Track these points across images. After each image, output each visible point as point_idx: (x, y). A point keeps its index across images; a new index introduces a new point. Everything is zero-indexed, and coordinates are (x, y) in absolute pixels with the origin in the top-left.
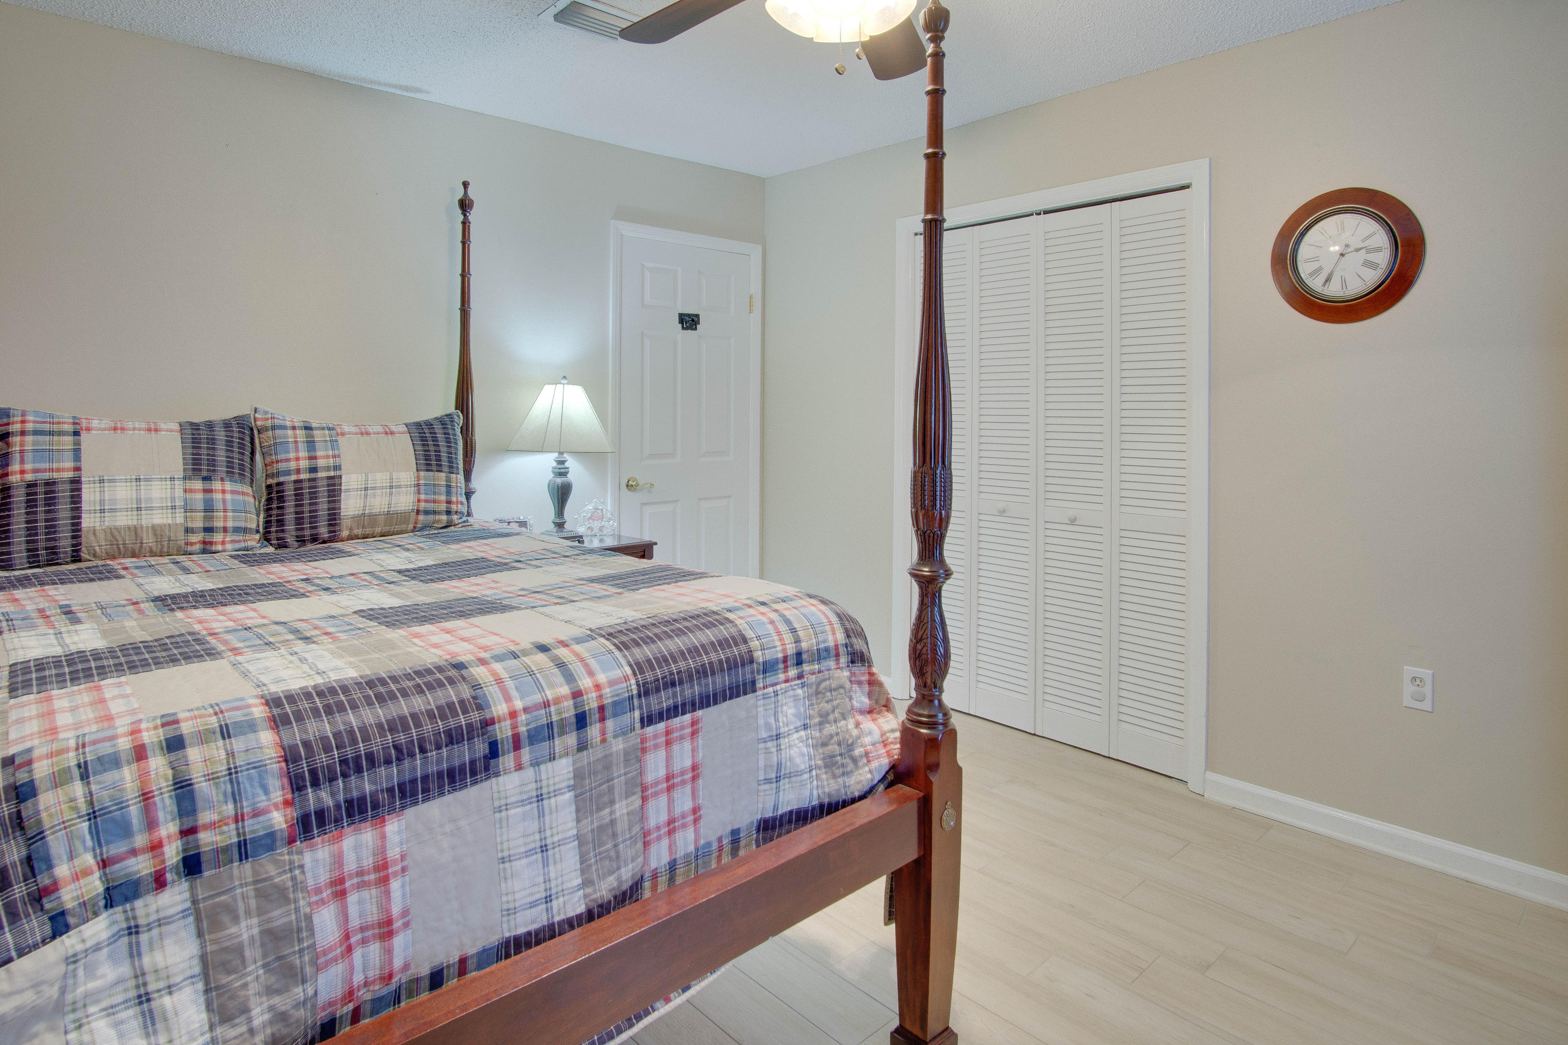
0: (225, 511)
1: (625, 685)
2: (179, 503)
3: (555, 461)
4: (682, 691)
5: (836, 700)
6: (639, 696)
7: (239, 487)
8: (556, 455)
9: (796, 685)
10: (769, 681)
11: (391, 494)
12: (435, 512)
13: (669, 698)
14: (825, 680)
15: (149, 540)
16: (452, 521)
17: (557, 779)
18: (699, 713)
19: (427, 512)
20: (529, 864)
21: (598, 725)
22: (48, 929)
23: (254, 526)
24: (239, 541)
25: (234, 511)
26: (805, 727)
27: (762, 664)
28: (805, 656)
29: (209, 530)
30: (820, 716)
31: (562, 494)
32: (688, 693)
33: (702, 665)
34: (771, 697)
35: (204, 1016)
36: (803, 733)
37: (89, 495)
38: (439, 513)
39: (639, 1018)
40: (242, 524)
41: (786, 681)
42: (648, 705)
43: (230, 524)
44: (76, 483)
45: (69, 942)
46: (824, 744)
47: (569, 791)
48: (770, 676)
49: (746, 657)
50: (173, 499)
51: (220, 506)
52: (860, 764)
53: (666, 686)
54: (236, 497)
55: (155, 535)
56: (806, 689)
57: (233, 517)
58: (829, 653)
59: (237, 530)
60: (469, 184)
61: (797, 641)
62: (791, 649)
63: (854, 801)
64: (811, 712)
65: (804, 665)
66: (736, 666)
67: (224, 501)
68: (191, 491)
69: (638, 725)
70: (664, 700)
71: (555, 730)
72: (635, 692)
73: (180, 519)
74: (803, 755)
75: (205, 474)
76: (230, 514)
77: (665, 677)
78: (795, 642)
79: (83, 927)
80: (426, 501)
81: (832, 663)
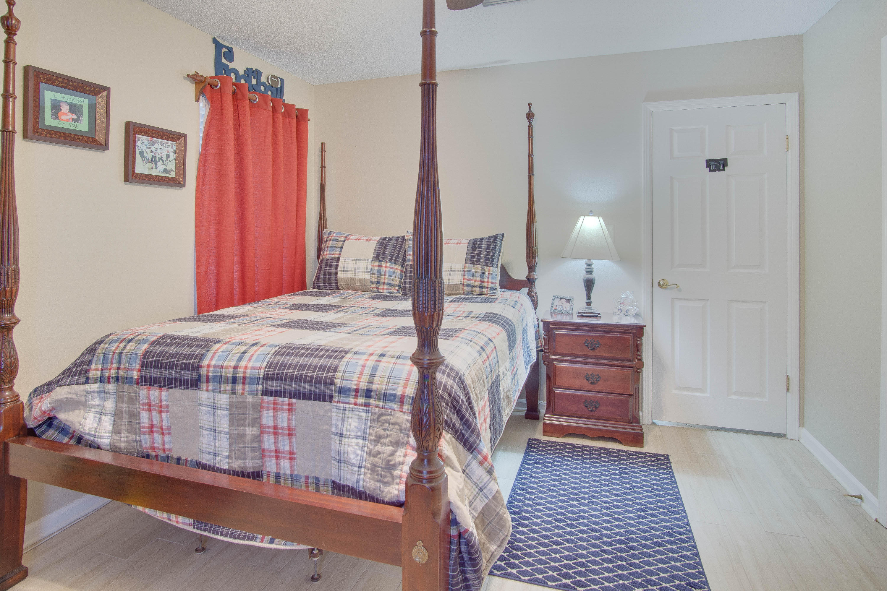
0: (385, 275)
1: (257, 371)
2: (369, 270)
3: (586, 264)
4: (285, 385)
5: (391, 431)
6: (263, 379)
7: (393, 266)
8: (586, 260)
9: (362, 409)
10: (342, 399)
11: (450, 274)
12: (472, 286)
13: (277, 386)
14: (387, 415)
15: (358, 284)
16: (482, 292)
17: (221, 402)
18: (294, 400)
19: (468, 286)
20: (208, 434)
21: (241, 385)
22: (84, 380)
23: (397, 283)
24: (388, 289)
25: (389, 276)
26: (364, 439)
27: (338, 387)
28: (373, 394)
29: (378, 283)
30: (376, 436)
31: (589, 284)
32: (288, 387)
33: (300, 375)
34: (340, 409)
35: (111, 428)
36: (361, 442)
37: (341, 264)
38: (475, 287)
39: (248, 539)
40: (391, 282)
41: (356, 404)
42: (266, 385)
43: (386, 281)
44: (338, 259)
45: (87, 387)
46: (375, 456)
47: (227, 411)
48: (343, 397)
49: (328, 380)
50: (367, 268)
51: (383, 273)
52: (395, 481)
53: (277, 379)
54: (391, 270)
55: (360, 282)
56: (370, 415)
57: (388, 278)
58: (395, 399)
59: (388, 284)
60: (531, 104)
61: (371, 382)
62: (363, 385)
63: (384, 503)
64: (371, 431)
65: (371, 399)
66: (320, 383)
67: (385, 271)
68: (374, 266)
69: (260, 393)
70: (274, 385)
71: (223, 380)
72: (261, 376)
73: (368, 277)
74: (357, 455)
75: (380, 259)
76: (387, 277)
77: (279, 374)
78: (368, 383)
79: (91, 384)
80: (468, 280)
81: (396, 406)
